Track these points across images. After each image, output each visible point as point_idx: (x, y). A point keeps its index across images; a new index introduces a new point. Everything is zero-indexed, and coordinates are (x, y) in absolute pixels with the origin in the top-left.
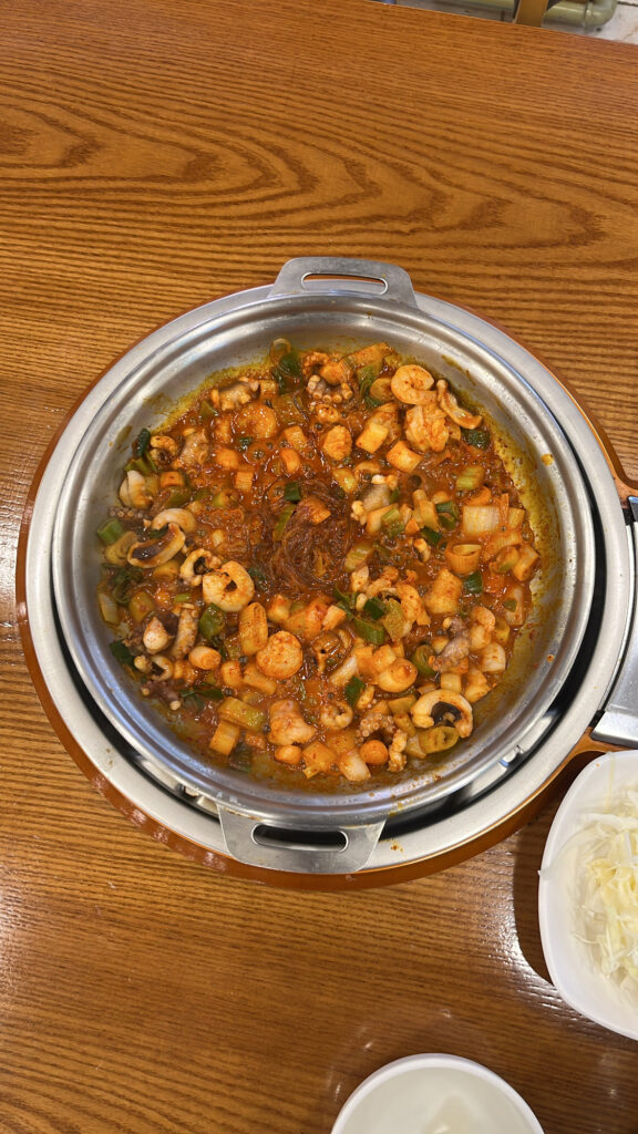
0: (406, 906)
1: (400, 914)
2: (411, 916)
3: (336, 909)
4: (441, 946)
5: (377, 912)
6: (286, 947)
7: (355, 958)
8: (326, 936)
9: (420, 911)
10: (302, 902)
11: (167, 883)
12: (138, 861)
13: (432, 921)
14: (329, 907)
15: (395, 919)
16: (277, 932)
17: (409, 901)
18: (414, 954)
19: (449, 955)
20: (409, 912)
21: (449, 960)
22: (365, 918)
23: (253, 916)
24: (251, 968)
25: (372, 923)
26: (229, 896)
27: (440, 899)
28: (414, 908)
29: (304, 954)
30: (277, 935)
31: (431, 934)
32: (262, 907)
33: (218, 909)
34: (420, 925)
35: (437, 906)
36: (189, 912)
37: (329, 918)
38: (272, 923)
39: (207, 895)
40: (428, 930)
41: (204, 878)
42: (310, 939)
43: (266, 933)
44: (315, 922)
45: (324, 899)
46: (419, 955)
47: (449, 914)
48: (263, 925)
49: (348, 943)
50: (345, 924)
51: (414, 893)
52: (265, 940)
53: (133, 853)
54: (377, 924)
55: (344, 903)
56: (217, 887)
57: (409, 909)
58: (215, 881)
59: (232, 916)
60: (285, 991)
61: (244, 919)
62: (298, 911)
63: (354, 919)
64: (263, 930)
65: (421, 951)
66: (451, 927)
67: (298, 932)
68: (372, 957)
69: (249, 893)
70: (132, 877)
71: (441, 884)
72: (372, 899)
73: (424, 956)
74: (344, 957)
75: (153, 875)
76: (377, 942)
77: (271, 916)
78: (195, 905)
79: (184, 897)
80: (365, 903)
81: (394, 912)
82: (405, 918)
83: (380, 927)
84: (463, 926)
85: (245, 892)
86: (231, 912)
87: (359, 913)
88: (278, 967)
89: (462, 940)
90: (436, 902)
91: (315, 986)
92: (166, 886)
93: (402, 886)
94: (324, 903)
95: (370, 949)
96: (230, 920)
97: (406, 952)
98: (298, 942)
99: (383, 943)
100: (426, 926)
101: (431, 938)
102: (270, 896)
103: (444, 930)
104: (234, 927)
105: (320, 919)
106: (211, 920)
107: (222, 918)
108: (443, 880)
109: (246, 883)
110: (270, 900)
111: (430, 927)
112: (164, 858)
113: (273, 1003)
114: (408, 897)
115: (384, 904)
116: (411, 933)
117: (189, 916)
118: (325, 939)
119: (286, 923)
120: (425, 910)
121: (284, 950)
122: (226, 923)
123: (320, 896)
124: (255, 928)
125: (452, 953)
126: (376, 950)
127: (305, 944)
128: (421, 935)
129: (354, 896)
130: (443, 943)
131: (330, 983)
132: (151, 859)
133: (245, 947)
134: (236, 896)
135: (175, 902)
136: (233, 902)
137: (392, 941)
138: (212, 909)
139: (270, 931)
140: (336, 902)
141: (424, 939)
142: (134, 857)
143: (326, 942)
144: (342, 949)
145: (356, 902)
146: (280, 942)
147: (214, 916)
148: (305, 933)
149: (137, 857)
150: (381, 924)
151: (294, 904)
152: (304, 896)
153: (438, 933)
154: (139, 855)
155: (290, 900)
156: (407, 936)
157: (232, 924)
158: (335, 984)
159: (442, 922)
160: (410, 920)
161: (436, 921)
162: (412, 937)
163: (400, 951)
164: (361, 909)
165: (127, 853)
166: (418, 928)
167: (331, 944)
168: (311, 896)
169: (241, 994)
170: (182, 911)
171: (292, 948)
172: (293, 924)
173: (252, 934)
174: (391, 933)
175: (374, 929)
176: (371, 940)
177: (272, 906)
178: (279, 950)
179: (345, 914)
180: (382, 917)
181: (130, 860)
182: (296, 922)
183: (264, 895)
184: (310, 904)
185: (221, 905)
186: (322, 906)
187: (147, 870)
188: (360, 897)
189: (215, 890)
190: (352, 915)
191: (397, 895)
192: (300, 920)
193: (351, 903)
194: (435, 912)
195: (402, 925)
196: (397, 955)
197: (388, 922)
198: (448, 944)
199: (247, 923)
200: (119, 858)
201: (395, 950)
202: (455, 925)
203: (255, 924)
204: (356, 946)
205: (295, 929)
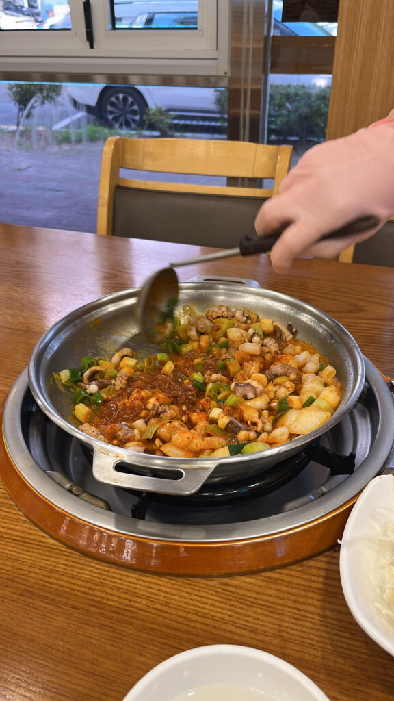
0: (228, 595)
1: (222, 600)
2: (232, 603)
3: (168, 590)
4: (256, 629)
5: (202, 597)
6: (118, 613)
7: (176, 629)
8: (156, 609)
9: (240, 601)
10: (140, 582)
11: (36, 557)
12: (19, 541)
13: (250, 608)
14: (162, 588)
15: (217, 604)
16: (113, 601)
17: (231, 592)
18: (231, 632)
19: (263, 638)
20: (230, 600)
21: (263, 641)
22: (191, 599)
23: (97, 588)
24: (84, 626)
25: (197, 604)
26: (82, 571)
27: (258, 593)
28: (235, 597)
29: (134, 621)
30: (112, 604)
31: (248, 619)
32: (107, 582)
33: (71, 580)
34: (240, 611)
35: (255, 598)
36: (46, 579)
37: (161, 597)
38: (112, 595)
39: (65, 569)
40: (246, 616)
41: (65, 557)
42: (141, 610)
43: (105, 601)
44: (148, 598)
45: (159, 582)
46: (236, 634)
47: (265, 606)
48: (103, 595)
49: (174, 617)
50: (174, 602)
51: (236, 587)
52: (102, 606)
53: (17, 536)
54: (201, 605)
55: (175, 587)
56: (75, 564)
57: (231, 598)
58: (74, 560)
59: (81, 586)
60: (108, 647)
61: (89, 589)
62: (136, 589)
63: (182, 599)
64: (102, 598)
65: (238, 631)
66: (266, 616)
67: (132, 603)
68: (194, 631)
69: (98, 571)
70: (11, 551)
71: (260, 583)
72: (200, 587)
73: (240, 635)
74: (168, 627)
75: (28, 551)
76: (200, 619)
77: (113, 589)
78: (53, 575)
79: (46, 568)
80: (193, 589)
81: (217, 598)
82: (226, 604)
83: (204, 608)
84: (277, 616)
85: (95, 570)
86: (80, 583)
87: (187, 595)
88: (108, 628)
89: (276, 627)
90: (254, 595)
91: (136, 647)
92: (34, 559)
93: (227, 580)
94: (159, 585)
95: (192, 624)
96: (78, 588)
97: (225, 630)
98: (130, 611)
99: (205, 620)
100: (244, 612)
101: (248, 622)
102: (115, 575)
103: (260, 617)
104: (79, 594)
105: (153, 596)
106: (61, 586)
107: (72, 586)
108: (262, 580)
109: (99, 565)
110: (115, 578)
111: (248, 613)
112: (40, 542)
113: (96, 657)
114: (230, 589)
115: (210, 592)
116: (230, 616)
117: (44, 581)
118: (154, 611)
119: (124, 596)
120: (245, 600)
121: (116, 616)
122: (73, 590)
123: (156, 580)
124: (96, 596)
125: (266, 636)
126: (198, 625)
127: (136, 613)
128: (239, 618)
129: (184, 583)
130: (258, 627)
131: (151, 647)
132: (30, 541)
133: (84, 609)
134: (87, 572)
135: (37, 571)
136: (84, 576)
137: (212, 620)
138: (66, 579)
139: (109, 600)
140: (169, 585)
141: (241, 622)
142: (17, 538)
143: (154, 614)
144: (168, 621)
145: (186, 587)
146: (114, 609)
147: (63, 583)
148: (137, 605)
149: (20, 539)
150: (205, 606)
151: (134, 583)
152: (143, 578)
153: (254, 618)
154: (22, 537)
155: (130, 580)
156: (227, 618)
157: (78, 591)
158: (155, 648)
159: (259, 610)
160: (231, 606)
161: (254, 609)
162: (230, 619)
163: (219, 629)
164: (189, 593)
165: (13, 535)
166: (237, 613)
167: (158, 615)
168: (149, 579)
169: (68, 646)
170: (41, 577)
171: (123, 615)
172: (129, 597)
173: (93, 600)
174: (213, 614)
175: (199, 609)
176: (195, 618)
177: (115, 582)
178: (113, 615)
179: (174, 595)
180: (205, 601)
181: (13, 540)
182: (132, 596)
183: (110, 574)
184: (146, 584)
185: (73, 577)
186: (157, 587)
187: (24, 548)
188: (189, 584)
189: (72, 566)
190: (180, 596)
191: (223, 587)
192: (135, 595)
193: (182, 589)
194: (252, 602)
195: (224, 609)
196: (215, 631)
197: (211, 605)
198: (263, 628)
199: (91, 592)
200: (6, 538)
201: (214, 627)
202: (271, 615)
203: (98, 593)
204: (180, 620)
205: (130, 601)
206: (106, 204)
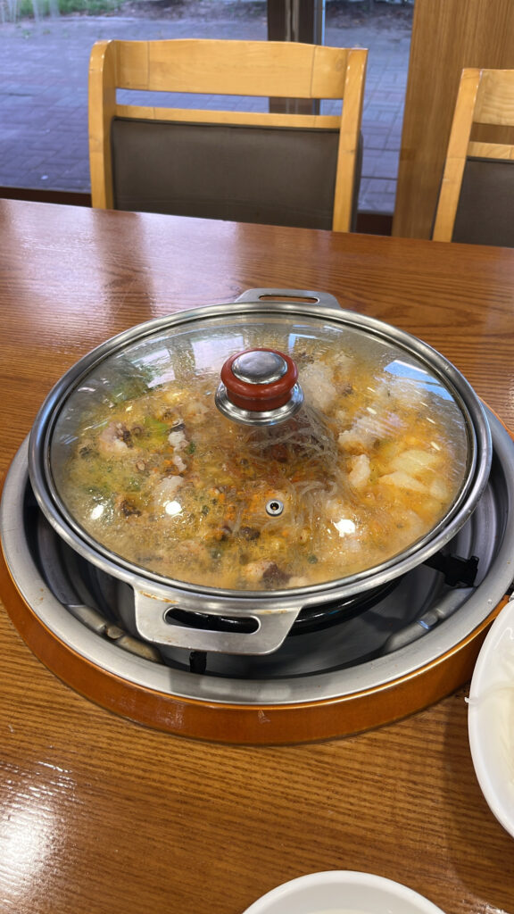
0: (324, 768)
1: (317, 776)
2: (330, 779)
3: (247, 766)
4: (364, 814)
5: (291, 773)
6: (186, 803)
7: (263, 821)
8: (233, 794)
9: (341, 775)
10: (209, 757)
11: (69, 730)
12: (45, 707)
13: (354, 785)
14: (239, 764)
15: (311, 781)
16: (177, 786)
17: (327, 763)
18: (332, 820)
19: (371, 825)
20: (327, 775)
21: (372, 831)
22: (278, 777)
23: (154, 768)
24: (143, 824)
25: (286, 783)
26: (132, 746)
27: (362, 763)
28: (333, 771)
29: (206, 812)
30: (177, 790)
31: (352, 800)
32: (166, 759)
33: (119, 760)
34: (340, 789)
35: (358, 770)
36: (87, 760)
37: (238, 776)
38: (174, 777)
39: (109, 744)
40: (349, 796)
41: (108, 727)
42: (214, 796)
43: (166, 787)
44: (222, 779)
45: (234, 755)
46: (337, 822)
47: (373, 780)
48: (164, 778)
49: (258, 804)
50: (255, 782)
51: (334, 756)
52: (163, 794)
53: (41, 700)
54: (291, 785)
55: (255, 760)
56: (121, 737)
57: (327, 772)
58: (120, 730)
59: (132, 767)
60: (178, 852)
61: (144, 771)
62: (205, 766)
63: (266, 778)
64: (162, 783)
65: (341, 818)
66: (374, 794)
67: (201, 788)
68: (283, 821)
69: (154, 744)
70: (35, 722)
71: (363, 748)
72: (287, 759)
73: (343, 824)
74: (250, 818)
75: (58, 721)
76: (290, 805)
77: (175, 770)
78: (95, 753)
79: (84, 744)
80: (279, 763)
81: (310, 774)
82: (322, 781)
83: (294, 789)
84: (389, 794)
85: (150, 744)
86: (132, 763)
87: (271, 772)
88: (173, 825)
89: (388, 809)
90: (357, 766)
91: (214, 850)
92: (68, 732)
93: (320, 747)
94: (234, 759)
95: (281, 812)
96: (129, 771)
97: (323, 818)
98: (201, 799)
99: (297, 806)
100: (346, 790)
101: (352, 804)
102: (176, 750)
103: (367, 797)
104: (133, 779)
105: (228, 775)
106: (108, 769)
107: (121, 768)
108: (366, 744)
109: (153, 735)
110: (175, 753)
111: (352, 792)
112: (72, 706)
113: (163, 866)
114: (326, 759)
115: (300, 765)
116: (328, 798)
117: (84, 763)
118: (232, 797)
119: (190, 778)
120: (346, 774)
121: (184, 806)
122: (123, 773)
123: (230, 752)
124: (154, 780)
125: (377, 822)
126: (290, 813)
127: (208, 801)
128: (340, 800)
129: (267, 755)
130: (366, 811)
131: (233, 848)
132: (58, 706)
133: (140, 800)
134: (140, 747)
135: (73, 749)
136: (135, 752)
137: (307, 804)
138: (112, 758)
139: (171, 785)
140: (247, 759)
141: (343, 805)
142: (42, 703)
143: (232, 801)
144: (250, 810)
145: (269, 761)
146: (180, 798)
147: (110, 765)
148: (208, 789)
149: (45, 704)
150: (296, 786)
151: (201, 759)
152: (213, 751)
153: (359, 799)
154: (48, 702)
155: (197, 754)
156: (325, 800)
157: (131, 775)
158: (237, 849)
159: (364, 787)
160: (329, 783)
161: (358, 786)
162: (329, 802)
163: (316, 816)
164: (274, 769)
165: (37, 699)
166: (337, 793)
167: (237, 803)
168: (220, 752)
169: (127, 853)
170: (79, 758)
171: (192, 805)
172: (197, 779)
173: (151, 786)
174: (307, 796)
175: (288, 791)
176: (284, 803)
177: (177, 759)
178: (178, 805)
179: (256, 772)
180: (296, 778)
181: (37, 706)
182: (202, 777)
183: (170, 748)
184: (218, 759)
185: (122, 755)
186: (232, 763)
187: (51, 716)
188: (273, 756)
189: (118, 740)
190: (263, 774)
191: (316, 757)
192: (206, 776)
193: (264, 762)
194: (356, 777)
195: (319, 788)
196: (312, 820)
197: (303, 784)
198: (372, 812)
199: (147, 775)
200: (27, 703)
201: (310, 814)
202: (380, 792)
203: (156, 776)
204: (266, 807)
205: (199, 784)
206: (101, 148)
